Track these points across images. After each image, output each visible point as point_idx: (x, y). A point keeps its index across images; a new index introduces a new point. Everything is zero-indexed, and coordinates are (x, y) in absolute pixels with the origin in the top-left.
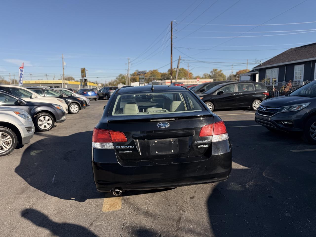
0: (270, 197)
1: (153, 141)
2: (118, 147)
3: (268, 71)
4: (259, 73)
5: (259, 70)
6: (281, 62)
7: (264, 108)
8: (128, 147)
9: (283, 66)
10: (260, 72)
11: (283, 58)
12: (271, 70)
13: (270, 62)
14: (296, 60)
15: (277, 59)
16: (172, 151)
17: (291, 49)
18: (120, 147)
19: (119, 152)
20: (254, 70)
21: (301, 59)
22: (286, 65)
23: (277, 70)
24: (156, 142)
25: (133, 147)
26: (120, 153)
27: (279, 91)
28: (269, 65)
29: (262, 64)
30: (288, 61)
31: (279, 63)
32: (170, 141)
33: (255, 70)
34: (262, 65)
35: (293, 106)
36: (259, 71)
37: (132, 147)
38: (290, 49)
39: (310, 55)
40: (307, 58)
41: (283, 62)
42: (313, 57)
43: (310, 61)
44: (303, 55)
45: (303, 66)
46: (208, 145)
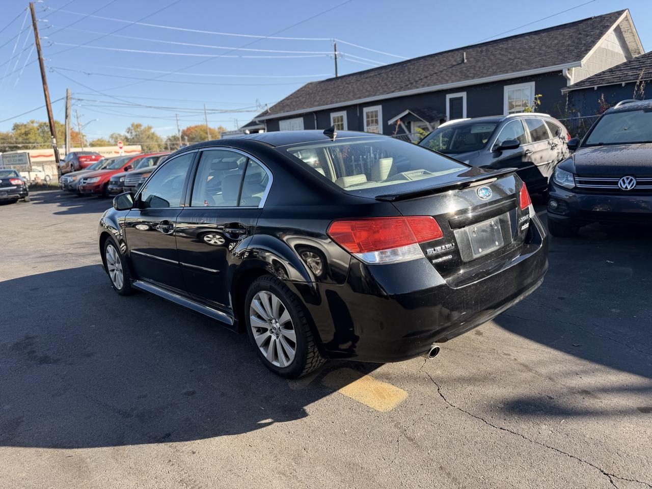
2: (430, 251)
3: (283, 125)
4: (266, 128)
5: (265, 121)
6: (304, 106)
8: (447, 246)
9: (311, 113)
10: (267, 126)
11: (304, 99)
12: (290, 123)
13: (284, 107)
14: (332, 103)
15: (296, 102)
16: (497, 243)
17: (311, 84)
19: (434, 261)
20: (257, 122)
21: (340, 102)
22: (316, 112)
23: (299, 122)
24: (476, 229)
28: (284, 112)
29: (270, 109)
30: (319, 105)
31: (304, 108)
32: (491, 226)
33: (259, 121)
34: (269, 112)
36: (266, 124)
37: (452, 245)
38: (309, 84)
39: (352, 94)
40: (352, 100)
41: (310, 107)
42: (360, 98)
43: (355, 106)
44: (340, 94)
45: (344, 114)
46: (528, 224)
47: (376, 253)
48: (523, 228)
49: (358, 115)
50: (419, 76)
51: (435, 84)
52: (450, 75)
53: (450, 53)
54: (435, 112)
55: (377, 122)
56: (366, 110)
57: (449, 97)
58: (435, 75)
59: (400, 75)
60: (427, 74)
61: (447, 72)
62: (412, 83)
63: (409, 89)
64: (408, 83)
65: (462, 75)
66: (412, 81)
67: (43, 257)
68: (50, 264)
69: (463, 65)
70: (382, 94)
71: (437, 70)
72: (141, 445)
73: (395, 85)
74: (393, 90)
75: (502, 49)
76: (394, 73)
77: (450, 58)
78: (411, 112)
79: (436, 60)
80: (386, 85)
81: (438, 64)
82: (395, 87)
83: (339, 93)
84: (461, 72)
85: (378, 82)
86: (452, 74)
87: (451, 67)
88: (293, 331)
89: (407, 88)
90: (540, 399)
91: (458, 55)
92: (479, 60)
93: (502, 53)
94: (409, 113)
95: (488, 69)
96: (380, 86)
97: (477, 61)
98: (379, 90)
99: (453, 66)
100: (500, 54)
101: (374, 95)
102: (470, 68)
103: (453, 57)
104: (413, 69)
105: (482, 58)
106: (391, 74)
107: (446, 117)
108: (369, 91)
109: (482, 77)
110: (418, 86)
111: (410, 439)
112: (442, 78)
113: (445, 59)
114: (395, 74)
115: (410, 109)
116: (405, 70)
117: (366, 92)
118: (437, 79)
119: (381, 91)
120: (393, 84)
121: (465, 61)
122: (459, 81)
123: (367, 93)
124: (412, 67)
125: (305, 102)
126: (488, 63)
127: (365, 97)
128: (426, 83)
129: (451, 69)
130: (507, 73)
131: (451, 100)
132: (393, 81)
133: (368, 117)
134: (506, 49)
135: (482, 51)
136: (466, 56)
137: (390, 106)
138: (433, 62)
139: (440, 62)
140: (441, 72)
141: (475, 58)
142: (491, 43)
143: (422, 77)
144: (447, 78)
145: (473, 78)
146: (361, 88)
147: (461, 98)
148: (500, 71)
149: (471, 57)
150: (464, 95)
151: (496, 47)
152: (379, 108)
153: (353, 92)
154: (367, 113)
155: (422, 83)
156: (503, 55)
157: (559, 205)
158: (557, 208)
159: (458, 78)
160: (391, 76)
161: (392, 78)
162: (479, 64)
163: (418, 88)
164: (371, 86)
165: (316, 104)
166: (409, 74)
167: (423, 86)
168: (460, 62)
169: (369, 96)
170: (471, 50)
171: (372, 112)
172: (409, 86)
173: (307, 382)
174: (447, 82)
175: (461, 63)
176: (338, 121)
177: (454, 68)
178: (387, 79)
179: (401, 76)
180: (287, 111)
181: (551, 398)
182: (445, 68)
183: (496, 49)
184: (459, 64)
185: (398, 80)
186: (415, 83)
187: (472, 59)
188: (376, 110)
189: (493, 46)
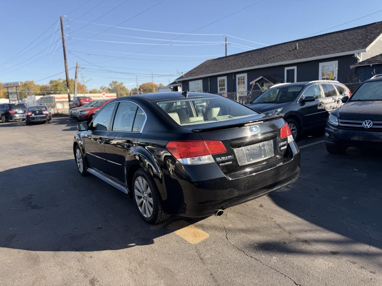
2: (218, 159)
3: (191, 84)
4: (182, 85)
5: (181, 82)
6: (203, 73)
8: (229, 157)
9: (206, 78)
10: (182, 84)
11: (204, 69)
12: (195, 83)
13: (192, 74)
14: (219, 72)
15: (199, 71)
16: (263, 157)
17: (209, 60)
18: (221, 159)
19: (220, 165)
20: (177, 82)
21: (223, 71)
22: (210, 77)
23: (200, 82)
24: (249, 148)
25: (233, 156)
28: (192, 77)
29: (184, 75)
30: (211, 73)
31: (203, 75)
32: (260, 147)
34: (184, 76)
36: (182, 83)
37: (232, 157)
38: (207, 61)
39: (230, 67)
40: (230, 70)
41: (206, 74)
42: (234, 69)
43: (232, 73)
44: (223, 67)
45: (225, 78)
46: (286, 146)
47: (188, 159)
48: (282, 148)
49: (233, 78)
50: (270, 56)
51: (278, 61)
52: (287, 56)
53: (289, 44)
54: (278, 77)
55: (244, 82)
56: (238, 76)
57: (286, 69)
58: (279, 56)
59: (259, 56)
60: (274, 56)
61: (286, 54)
62: (265, 61)
63: (263, 64)
64: (263, 60)
65: (294, 57)
66: (266, 60)
67: (50, 153)
68: (52, 158)
69: (296, 51)
70: (247, 67)
71: (281, 53)
72: (68, 252)
73: (255, 62)
74: (254, 64)
75: (320, 41)
76: (255, 55)
77: (289, 46)
78: (264, 78)
79: (281, 47)
80: (250, 61)
81: (281, 50)
82: (255, 63)
83: (223, 66)
84: (294, 55)
85: (246, 60)
86: (289, 55)
87: (289, 52)
88: (152, 199)
89: (262, 63)
90: (279, 243)
91: (293, 44)
92: (305, 47)
93: (320, 43)
94: (262, 78)
95: (310, 53)
96: (246, 62)
97: (304, 48)
98: (246, 65)
99: (290, 51)
100: (318, 44)
101: (243, 68)
102: (300, 53)
103: (291, 46)
104: (267, 52)
105: (307, 46)
106: (254, 55)
107: (284, 80)
108: (240, 65)
109: (306, 58)
110: (268, 62)
111: (201, 259)
112: (283, 58)
113: (285, 47)
114: (256, 55)
115: (263, 76)
116: (262, 53)
117: (238, 66)
118: (280, 59)
119: (247, 65)
120: (254, 61)
121: (298, 48)
122: (292, 60)
123: (239, 66)
124: (266, 51)
125: (204, 71)
126: (310, 50)
127: (237, 69)
128: (273, 60)
129: (288, 53)
130: (321, 55)
131: (288, 71)
132: (255, 59)
133: (239, 80)
134: (322, 41)
135: (308, 43)
136: (298, 45)
137: (252, 74)
138: (278, 49)
139: (283, 49)
140: (283, 54)
141: (303, 47)
142: (314, 38)
143: (271, 58)
144: (286, 58)
145: (301, 58)
146: (236, 63)
147: (293, 70)
148: (317, 54)
149: (301, 46)
150: (295, 68)
151: (317, 40)
152: (245, 75)
153: (231, 65)
154: (239, 78)
155: (271, 61)
156: (320, 45)
157: (330, 135)
158: (329, 137)
159: (292, 58)
160: (254, 56)
161: (254, 58)
162: (305, 50)
163: (268, 63)
164: (242, 62)
165: (210, 72)
166: (264, 55)
167: (271, 62)
168: (294, 49)
169: (240, 68)
170: (301, 42)
171: (241, 77)
172: (263, 62)
173: (159, 226)
174: (285, 60)
175: (295, 50)
176: (222, 82)
177: (290, 52)
178: (251, 58)
179: (260, 56)
180: (194, 76)
181: (285, 243)
182: (285, 52)
183: (316, 41)
184: (293, 50)
185: (257, 59)
186: (267, 61)
187: (301, 47)
188: (244, 76)
189: (314, 40)
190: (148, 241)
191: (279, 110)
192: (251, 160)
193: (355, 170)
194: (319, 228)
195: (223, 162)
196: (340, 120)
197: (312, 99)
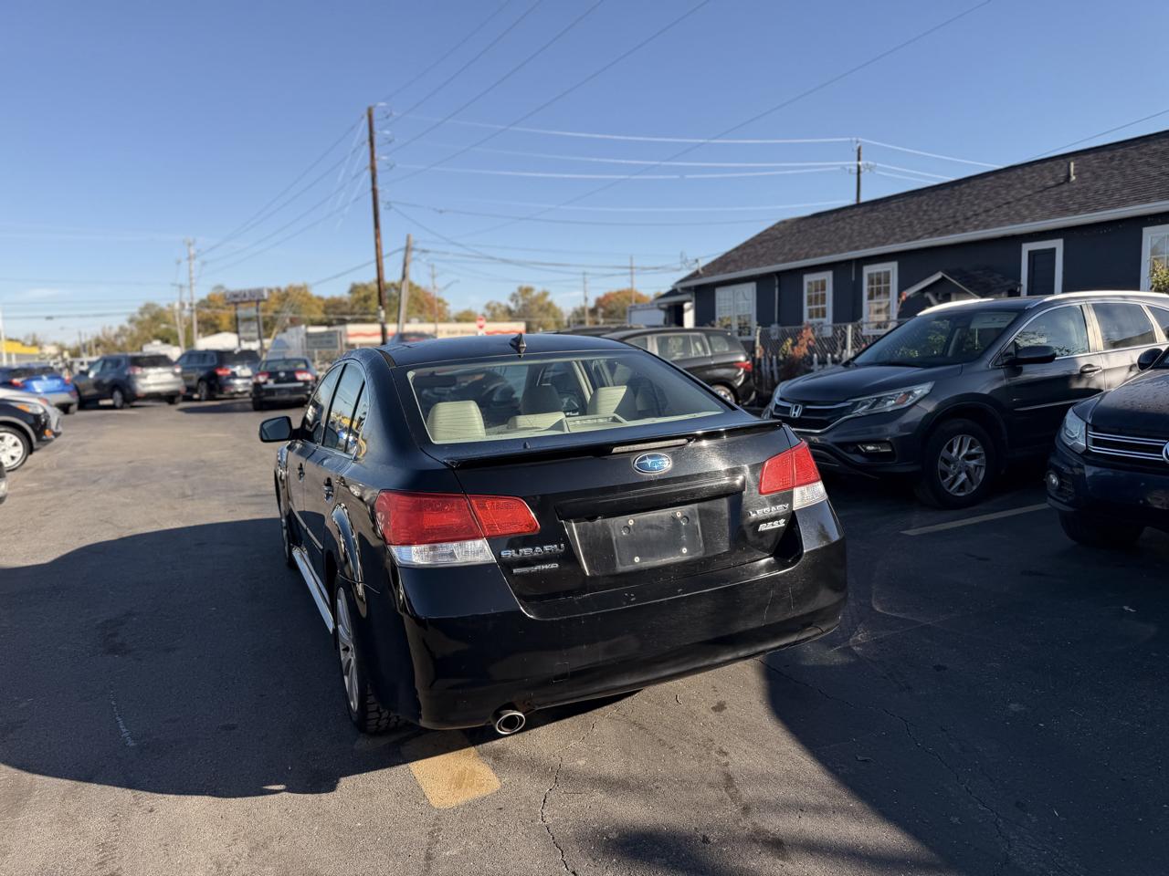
0: (938, 668)
1: (620, 520)
2: (508, 554)
3: (722, 295)
4: (694, 299)
5: (694, 288)
6: (761, 263)
7: (796, 408)
8: (546, 548)
9: (769, 276)
10: (696, 296)
11: (765, 249)
12: (734, 291)
13: (727, 264)
14: (807, 257)
15: (749, 255)
16: (685, 550)
17: (784, 222)
18: (518, 553)
19: (515, 571)
20: (679, 290)
21: (822, 255)
22: (779, 274)
23: (749, 290)
24: (631, 523)
25: (562, 545)
26: (517, 575)
27: (774, 357)
28: (724, 273)
29: (703, 269)
30: (784, 261)
31: (758, 266)
32: (674, 518)
33: (683, 289)
34: (701, 272)
35: (886, 396)
36: (694, 293)
37: (560, 548)
38: (779, 223)
39: (846, 241)
40: (841, 252)
41: (769, 265)
42: (857, 248)
43: (849, 262)
44: (825, 242)
45: (828, 276)
48: (763, 527)
49: (853, 279)
50: (975, 208)
51: (1000, 224)
52: (1033, 207)
53: (1048, 164)
54: (998, 276)
55: (887, 290)
56: (868, 270)
57: (1027, 248)
58: (1005, 206)
59: (941, 205)
60: (989, 205)
61: (1030, 200)
62: (957, 223)
63: (949, 232)
64: (950, 221)
65: (1057, 207)
66: (960, 218)
67: (256, 496)
68: (252, 508)
69: (1065, 187)
70: (898, 241)
71: (1013, 197)
73: (926, 225)
74: (920, 234)
75: (1155, 152)
76: (931, 203)
77: (1046, 173)
78: (946, 276)
79: (1018, 177)
80: (911, 224)
81: (1019, 186)
82: (926, 229)
83: (826, 239)
84: (1058, 201)
85: (899, 219)
86: (1038, 203)
87: (1041, 192)
89: (946, 231)
90: (688, 839)
91: (1062, 166)
92: (1100, 175)
93: (1152, 161)
94: (943, 278)
95: (1112, 195)
96: (899, 226)
97: (1097, 177)
98: (894, 234)
99: (1046, 188)
100: (1148, 163)
101: (883, 244)
102: (1078, 193)
103: (1052, 170)
104: (970, 194)
105: (1108, 172)
106: (927, 204)
107: (1020, 286)
108: (877, 236)
109: (1095, 210)
110: (967, 227)
111: (429, 857)
112: (1018, 213)
113: (1034, 175)
114: (933, 205)
115: (946, 272)
116: (953, 198)
117: (872, 238)
118: (1006, 215)
119: (898, 237)
120: (923, 223)
121: (1073, 178)
122: (1048, 218)
123: (873, 240)
124: (968, 191)
125: (763, 255)
126: (1117, 183)
127: (866, 247)
128: (982, 221)
129: (1037, 197)
130: (1148, 202)
131: (1031, 253)
132: (926, 217)
133: (871, 282)
134: (1163, 153)
135: (1112, 159)
136: (1075, 169)
137: (912, 263)
138: (1009, 182)
139: (1023, 182)
140: (1019, 200)
141: (1094, 173)
142: (1136, 142)
143: (978, 212)
144: (1026, 213)
145: (1076, 212)
146: (865, 230)
147: (1053, 250)
148: (1135, 199)
149: (1087, 171)
150: (1058, 244)
151: (1144, 150)
152: (892, 267)
153: (850, 237)
154: (870, 275)
155: (976, 223)
156: (1152, 165)
158: (1060, 489)
159: (1046, 212)
160: (925, 208)
161: (925, 211)
162: (1100, 183)
163: (964, 231)
164: (884, 228)
165: (780, 258)
166: (959, 204)
167: (976, 228)
168: (1062, 181)
169: (873, 245)
170: (1090, 156)
171: (879, 274)
172: (951, 227)
174: (1023, 219)
175: (1062, 183)
176: (817, 290)
177: (1046, 193)
178: (916, 213)
179: (943, 208)
180: (730, 272)
182: (1030, 192)
183: (1141, 154)
184: (1059, 185)
185: (935, 216)
186: (962, 222)
187: (1087, 175)
188: (886, 269)
189: (1137, 148)
190: (321, 781)
191: (920, 390)
192: (637, 559)
193: (1126, 608)
194: (854, 804)
195: (524, 562)
196: (1092, 434)
197: (1045, 356)
